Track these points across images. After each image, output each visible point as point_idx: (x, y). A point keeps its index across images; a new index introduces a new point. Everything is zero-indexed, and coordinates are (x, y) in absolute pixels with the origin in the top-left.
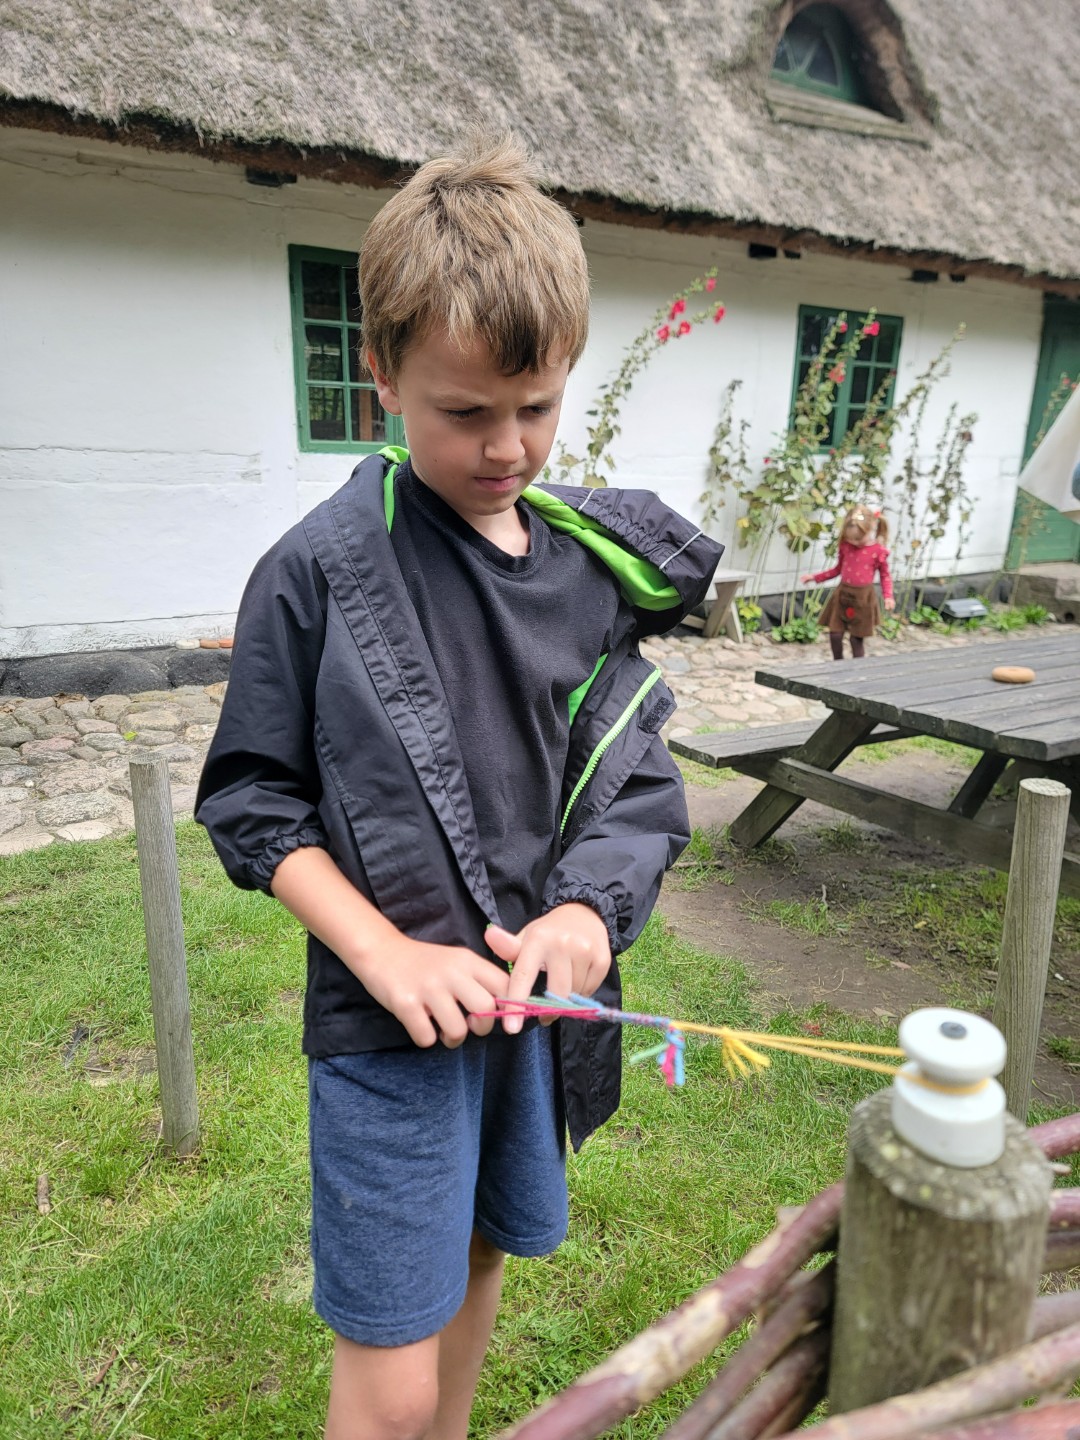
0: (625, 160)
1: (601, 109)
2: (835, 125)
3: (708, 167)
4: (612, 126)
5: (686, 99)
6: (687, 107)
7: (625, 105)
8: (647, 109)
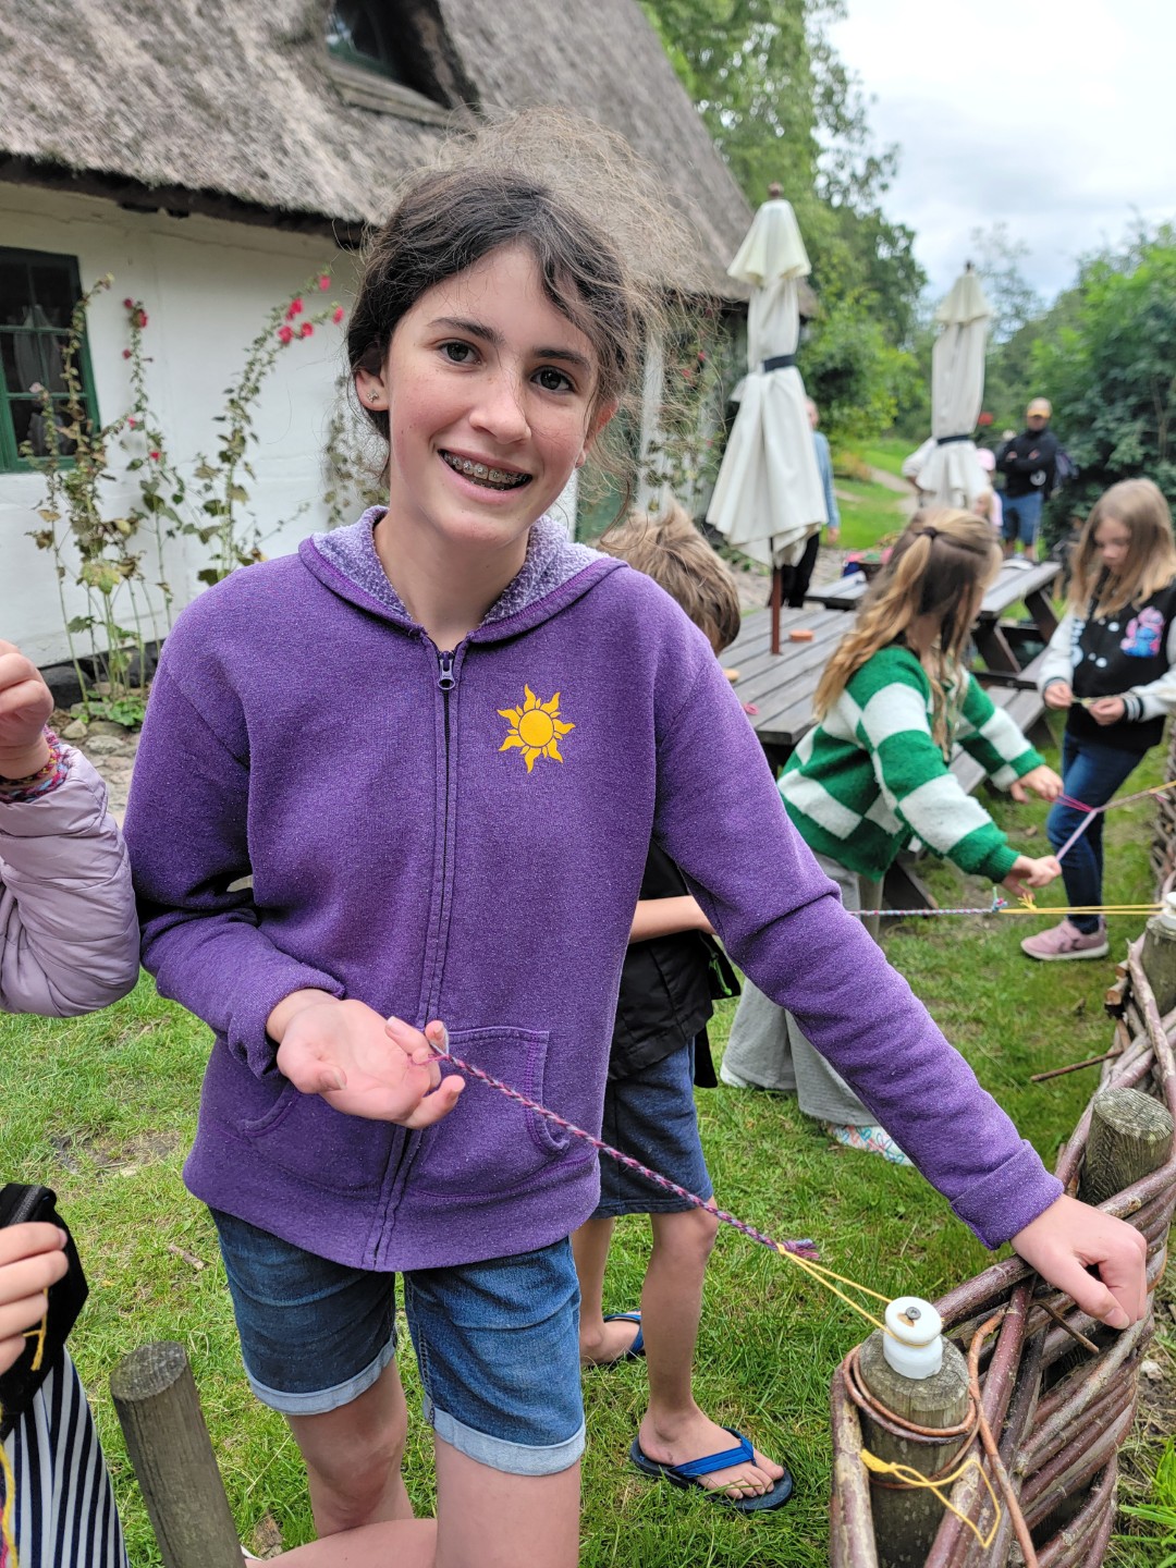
0: (230, 152)
1: (188, 87)
2: (396, 112)
3: (305, 160)
4: (204, 109)
5: (259, 75)
6: (263, 85)
7: (206, 81)
8: (228, 88)
